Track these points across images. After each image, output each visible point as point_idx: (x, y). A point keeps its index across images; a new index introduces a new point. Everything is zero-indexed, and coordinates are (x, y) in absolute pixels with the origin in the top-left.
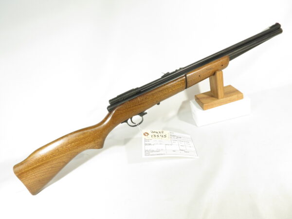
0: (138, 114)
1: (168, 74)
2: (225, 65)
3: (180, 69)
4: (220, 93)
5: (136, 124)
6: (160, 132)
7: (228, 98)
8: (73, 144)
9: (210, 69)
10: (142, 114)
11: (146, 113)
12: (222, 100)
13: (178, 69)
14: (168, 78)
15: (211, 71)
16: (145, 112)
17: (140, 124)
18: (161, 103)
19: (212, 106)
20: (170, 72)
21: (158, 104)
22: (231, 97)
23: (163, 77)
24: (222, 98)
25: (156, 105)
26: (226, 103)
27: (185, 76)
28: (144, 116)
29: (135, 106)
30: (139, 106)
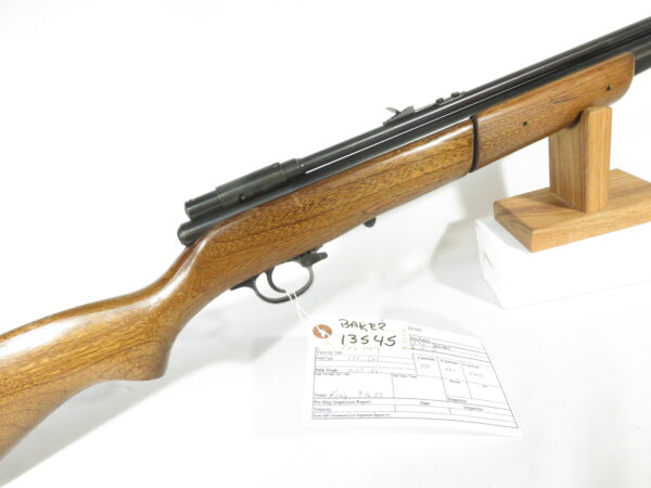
0: (295, 259)
1: (410, 114)
2: (616, 89)
3: (455, 96)
4: (596, 190)
5: (288, 294)
7: (623, 212)
8: (46, 360)
9: (566, 99)
10: (309, 258)
11: (324, 256)
12: (599, 215)
13: (446, 95)
14: (407, 127)
15: (568, 108)
16: (320, 251)
17: (300, 293)
19: (563, 238)
20: (418, 107)
21: (370, 223)
22: (631, 209)
23: (388, 124)
24: (599, 211)
26: (613, 226)
27: (474, 121)
28: (316, 266)
29: (283, 225)
30: (297, 225)
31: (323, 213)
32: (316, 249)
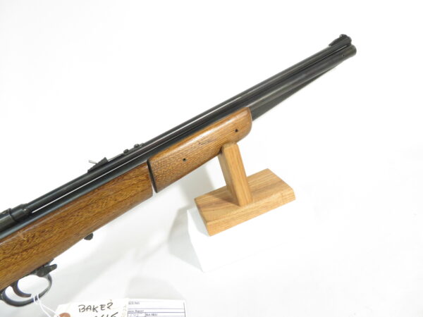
1: (104, 163)
3: (137, 147)
4: (241, 192)
5: (33, 297)
6: (102, 306)
7: (262, 202)
9: (209, 141)
10: (44, 270)
11: (55, 267)
12: (247, 207)
13: (130, 147)
14: (105, 172)
16: (51, 264)
18: (95, 233)
20: (109, 158)
21: (89, 237)
22: (266, 200)
23: (90, 171)
24: (247, 203)
25: (83, 241)
26: (258, 213)
27: (148, 163)
28: (51, 273)
29: (13, 255)
30: (25, 253)
31: (44, 241)
32: (48, 263)
